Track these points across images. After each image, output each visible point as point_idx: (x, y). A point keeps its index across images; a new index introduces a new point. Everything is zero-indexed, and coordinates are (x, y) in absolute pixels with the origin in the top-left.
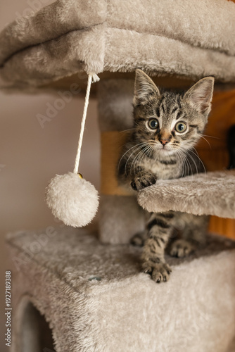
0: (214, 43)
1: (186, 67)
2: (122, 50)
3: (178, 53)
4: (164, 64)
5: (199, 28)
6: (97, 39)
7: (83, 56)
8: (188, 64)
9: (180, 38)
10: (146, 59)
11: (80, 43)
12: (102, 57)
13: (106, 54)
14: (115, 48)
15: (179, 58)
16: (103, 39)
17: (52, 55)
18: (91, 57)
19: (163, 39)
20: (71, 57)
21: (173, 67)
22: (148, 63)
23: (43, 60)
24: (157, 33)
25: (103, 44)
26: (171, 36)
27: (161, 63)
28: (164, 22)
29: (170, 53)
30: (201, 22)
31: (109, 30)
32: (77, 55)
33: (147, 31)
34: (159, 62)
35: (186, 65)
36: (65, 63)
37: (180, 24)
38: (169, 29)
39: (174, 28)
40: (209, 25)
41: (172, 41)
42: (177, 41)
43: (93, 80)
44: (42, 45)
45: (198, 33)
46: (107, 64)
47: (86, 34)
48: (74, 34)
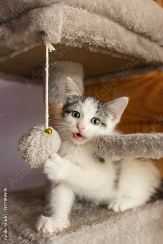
0: (143, 29)
1: (123, 46)
2: (76, 24)
3: (117, 33)
4: (107, 41)
5: (134, 14)
6: (57, 13)
7: (45, 26)
8: (124, 44)
9: (120, 21)
10: (94, 36)
11: (42, 16)
12: (60, 28)
13: (63, 26)
14: (71, 22)
15: (118, 38)
16: (61, 14)
17: (13, 30)
18: (51, 28)
19: (107, 21)
20: (32, 29)
21: (113, 44)
22: (95, 39)
23: (4, 35)
24: (103, 14)
25: (62, 18)
26: (112, 19)
27: (105, 40)
28: (108, 6)
29: (111, 32)
30: (135, 10)
31: (66, 7)
32: (38, 26)
33: (95, 12)
34: (103, 39)
35: (122, 44)
36: (25, 36)
37: (120, 9)
38: (112, 12)
39: (115, 12)
40: (140, 13)
41: (113, 23)
42: (117, 23)
43: (49, 51)
44: (3, 24)
45: (133, 18)
46: (64, 35)
47: (46, 9)
48: (35, 10)
